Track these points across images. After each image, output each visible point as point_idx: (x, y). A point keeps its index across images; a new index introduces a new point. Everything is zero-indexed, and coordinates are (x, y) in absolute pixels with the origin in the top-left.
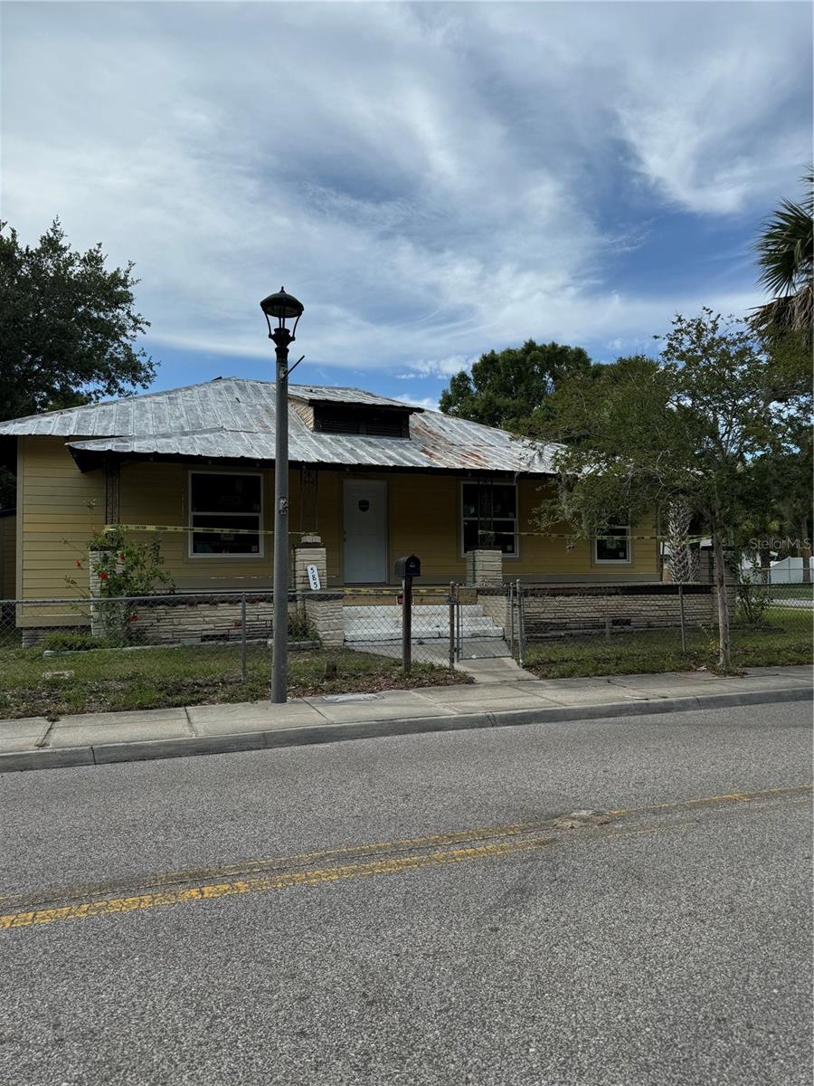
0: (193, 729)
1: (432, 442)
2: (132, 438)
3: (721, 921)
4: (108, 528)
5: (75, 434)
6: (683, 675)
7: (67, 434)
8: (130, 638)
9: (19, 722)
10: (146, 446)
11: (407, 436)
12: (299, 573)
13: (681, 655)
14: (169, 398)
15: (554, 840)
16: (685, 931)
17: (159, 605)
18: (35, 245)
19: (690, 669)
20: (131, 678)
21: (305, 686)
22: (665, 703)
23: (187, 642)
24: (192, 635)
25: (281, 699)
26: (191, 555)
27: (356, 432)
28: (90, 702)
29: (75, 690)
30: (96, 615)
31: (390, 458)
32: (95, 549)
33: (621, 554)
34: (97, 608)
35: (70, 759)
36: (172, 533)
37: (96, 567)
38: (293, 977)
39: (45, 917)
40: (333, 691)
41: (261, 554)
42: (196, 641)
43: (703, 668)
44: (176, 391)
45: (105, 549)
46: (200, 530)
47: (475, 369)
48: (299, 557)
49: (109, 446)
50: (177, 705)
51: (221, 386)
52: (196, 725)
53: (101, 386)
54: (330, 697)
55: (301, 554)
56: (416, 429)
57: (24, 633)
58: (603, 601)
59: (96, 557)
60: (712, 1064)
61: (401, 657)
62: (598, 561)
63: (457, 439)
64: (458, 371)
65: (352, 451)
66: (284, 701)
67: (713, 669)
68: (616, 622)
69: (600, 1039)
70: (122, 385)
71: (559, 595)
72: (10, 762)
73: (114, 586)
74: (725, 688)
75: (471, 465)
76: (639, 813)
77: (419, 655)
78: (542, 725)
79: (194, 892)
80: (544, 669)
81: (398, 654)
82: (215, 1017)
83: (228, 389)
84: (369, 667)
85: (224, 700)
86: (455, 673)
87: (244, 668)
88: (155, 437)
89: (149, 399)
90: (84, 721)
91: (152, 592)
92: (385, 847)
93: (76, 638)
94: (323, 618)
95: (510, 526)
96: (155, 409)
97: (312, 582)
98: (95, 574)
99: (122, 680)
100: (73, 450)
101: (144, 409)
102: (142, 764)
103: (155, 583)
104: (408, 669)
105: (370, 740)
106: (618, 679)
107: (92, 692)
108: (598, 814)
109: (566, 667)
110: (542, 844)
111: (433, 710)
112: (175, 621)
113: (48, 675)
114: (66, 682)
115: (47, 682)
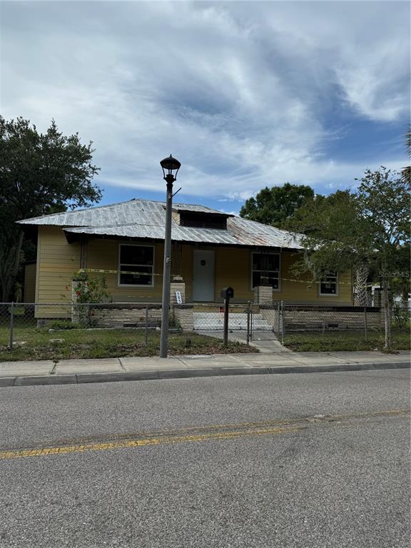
0: (123, 368)
1: (238, 232)
2: (94, 227)
3: (395, 469)
4: (82, 270)
5: (66, 225)
6: (367, 352)
7: (62, 224)
8: (91, 324)
9: (40, 362)
10: (100, 231)
11: (226, 229)
12: (171, 295)
13: (364, 342)
14: (110, 208)
15: (307, 428)
16: (377, 472)
17: (104, 308)
18: (45, 133)
19: (369, 350)
20: (92, 343)
21: (175, 350)
22: (358, 366)
23: (117, 327)
24: (119, 323)
25: (164, 356)
26: (119, 285)
27: (201, 227)
28: (73, 354)
29: (66, 348)
30: (74, 313)
31: (217, 239)
32: (74, 280)
33: (333, 291)
34: (75, 309)
35: (66, 380)
36: (111, 274)
37: (75, 289)
38: (186, 483)
39: (64, 450)
40: (189, 353)
41: (153, 286)
42: (122, 327)
43: (376, 349)
44: (114, 205)
45: (80, 280)
46: (124, 272)
47: (258, 197)
48: (172, 287)
49: (83, 231)
50: (114, 357)
51: (134, 203)
52: (125, 367)
53: (76, 202)
54: (188, 356)
55: (173, 286)
56: (230, 226)
57: (38, 321)
58: (324, 314)
59: (75, 284)
60: (396, 533)
61: (223, 338)
62: (321, 294)
63: (250, 230)
64: (250, 197)
65: (198, 236)
66: (166, 357)
67: (381, 350)
68: (330, 326)
69: (339, 518)
70: (86, 201)
71: (301, 310)
72: (38, 380)
73: (83, 298)
74: (388, 360)
75: (258, 243)
76: (348, 417)
77: (231, 338)
78: (295, 374)
79: (133, 443)
80: (294, 347)
81: (221, 337)
82: (150, 499)
83: (138, 204)
84: (206, 343)
85: (137, 355)
86: (250, 347)
87: (146, 340)
88: (104, 227)
89: (100, 209)
90: (71, 363)
91: (101, 302)
92: (223, 427)
93: (65, 323)
94: (183, 317)
95: (276, 275)
96: (103, 213)
97: (178, 299)
98: (75, 292)
99: (88, 344)
100: (66, 232)
101: (98, 213)
102: (100, 384)
103: (103, 297)
104: (226, 344)
105: (209, 377)
106: (332, 353)
107: (74, 349)
108: (328, 416)
109: (306, 346)
110: (301, 429)
111: (240, 364)
112: (112, 317)
113: (52, 341)
114: (61, 344)
115: (51, 344)
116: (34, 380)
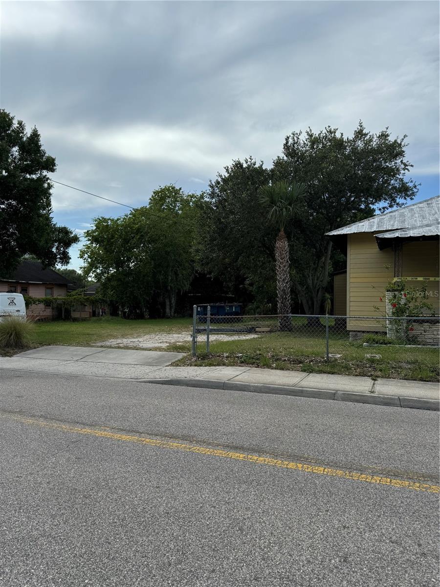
4: (396, 279)
5: (377, 230)
7: (373, 231)
8: (409, 340)
9: (357, 378)
10: (417, 232)
14: (427, 204)
17: (425, 322)
18: (351, 136)
20: (414, 363)
28: (392, 373)
29: (384, 365)
30: (390, 326)
32: (389, 291)
34: (391, 323)
35: (387, 402)
36: (432, 281)
37: (390, 300)
39: (397, 483)
44: (431, 199)
45: (395, 291)
49: (397, 234)
53: (386, 203)
59: (389, 295)
70: (398, 201)
73: (399, 311)
89: (416, 206)
90: (391, 383)
91: (422, 315)
93: (379, 337)
96: (419, 211)
98: (390, 304)
99: (408, 363)
100: (377, 238)
101: (413, 212)
103: (424, 310)
107: (393, 368)
112: (435, 333)
113: (368, 356)
114: (378, 360)
115: (368, 359)
116: (353, 397)
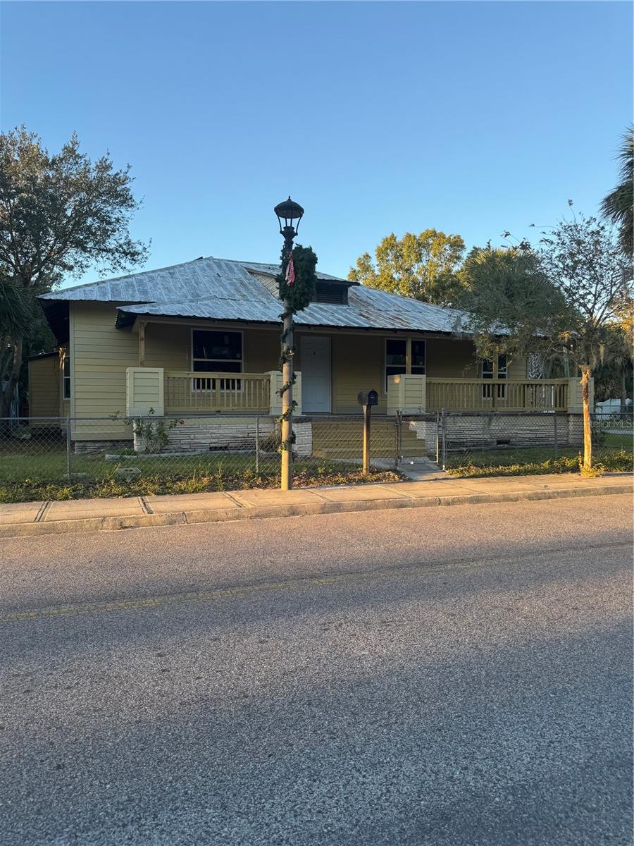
1: (365, 308)
2: (157, 304)
5: (113, 300)
11: (347, 303)
23: (201, 451)
24: (202, 445)
31: (340, 320)
42: (207, 451)
49: (145, 309)
51: (203, 264)
56: (353, 299)
57: (76, 444)
66: (290, 488)
68: (499, 442)
75: (398, 326)
83: (209, 266)
86: (398, 473)
88: (172, 303)
111: (397, 494)
112: (192, 436)
